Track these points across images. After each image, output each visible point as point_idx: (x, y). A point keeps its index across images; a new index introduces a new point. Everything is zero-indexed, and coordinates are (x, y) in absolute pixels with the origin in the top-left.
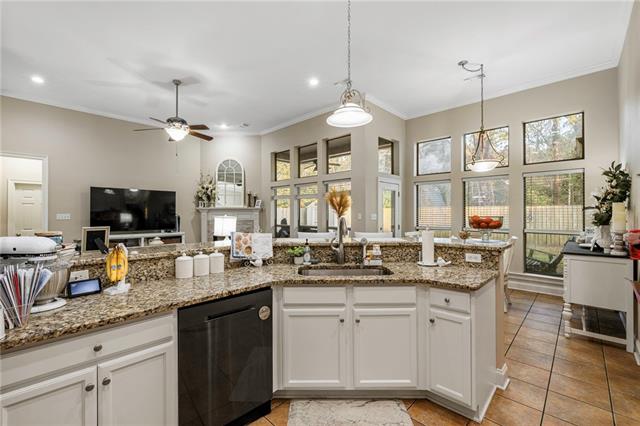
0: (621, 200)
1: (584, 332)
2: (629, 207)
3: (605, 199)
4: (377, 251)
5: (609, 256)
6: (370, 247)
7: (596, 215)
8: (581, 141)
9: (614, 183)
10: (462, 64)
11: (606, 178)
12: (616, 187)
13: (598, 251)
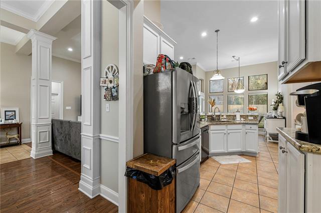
0: (281, 103)
1: (272, 141)
2: (283, 105)
3: (276, 103)
4: (225, 117)
5: (278, 118)
6: (223, 116)
7: (274, 108)
8: (267, 83)
9: (279, 98)
10: (233, 57)
11: (276, 96)
12: (279, 99)
13: (275, 117)
